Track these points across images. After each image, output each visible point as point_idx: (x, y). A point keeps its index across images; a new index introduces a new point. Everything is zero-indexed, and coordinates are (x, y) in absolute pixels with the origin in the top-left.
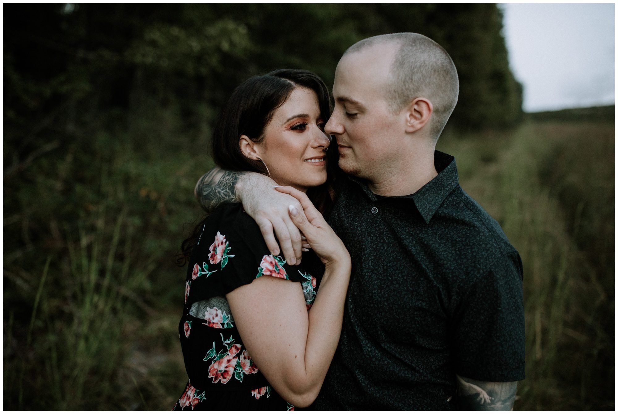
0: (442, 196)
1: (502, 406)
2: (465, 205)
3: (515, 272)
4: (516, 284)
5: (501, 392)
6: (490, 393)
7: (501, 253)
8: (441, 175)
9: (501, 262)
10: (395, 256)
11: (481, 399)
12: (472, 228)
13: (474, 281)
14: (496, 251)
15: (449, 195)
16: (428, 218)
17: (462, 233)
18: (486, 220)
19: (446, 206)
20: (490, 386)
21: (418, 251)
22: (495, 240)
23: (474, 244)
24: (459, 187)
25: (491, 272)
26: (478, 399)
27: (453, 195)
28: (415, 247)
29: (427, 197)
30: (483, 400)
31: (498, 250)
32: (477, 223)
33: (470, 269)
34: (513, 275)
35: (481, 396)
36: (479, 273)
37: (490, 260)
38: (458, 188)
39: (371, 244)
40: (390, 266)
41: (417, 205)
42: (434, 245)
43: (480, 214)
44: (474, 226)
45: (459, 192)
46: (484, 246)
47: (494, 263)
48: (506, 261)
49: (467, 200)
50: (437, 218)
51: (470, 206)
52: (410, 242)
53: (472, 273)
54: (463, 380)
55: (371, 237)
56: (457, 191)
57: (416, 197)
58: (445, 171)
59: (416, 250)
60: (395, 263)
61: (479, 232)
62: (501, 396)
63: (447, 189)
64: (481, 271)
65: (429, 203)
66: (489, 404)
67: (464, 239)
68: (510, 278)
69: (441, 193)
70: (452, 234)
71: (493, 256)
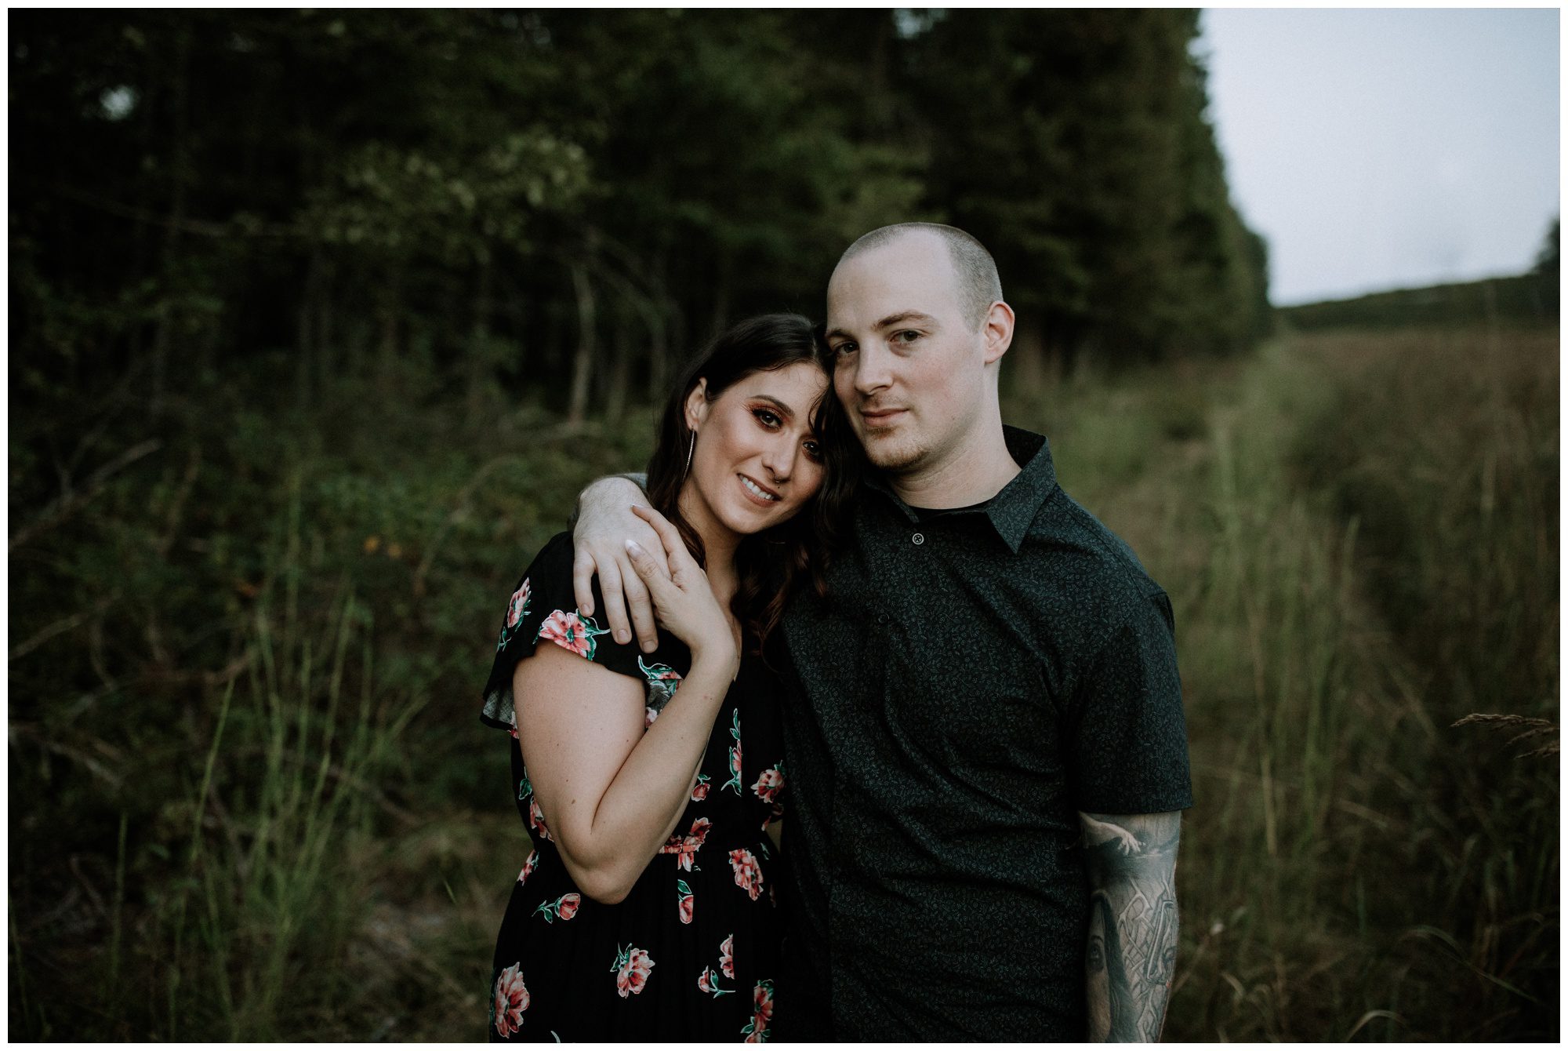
0: (1032, 506)
1: (1161, 855)
2: (1074, 519)
3: (1165, 628)
4: (1168, 648)
5: (1157, 834)
6: (1139, 836)
7: (1140, 596)
8: (1028, 469)
9: (1141, 610)
10: (961, 615)
11: (1125, 846)
12: (1089, 557)
13: (1100, 646)
14: (1132, 593)
15: (1043, 504)
16: (1015, 545)
17: (1073, 566)
18: (1110, 541)
19: (1040, 522)
20: (1140, 823)
21: (1001, 603)
22: (1130, 575)
23: (1095, 583)
24: (1059, 489)
25: (1126, 628)
26: (1119, 848)
27: (1050, 504)
28: (995, 597)
29: (1008, 508)
30: (1128, 849)
31: (1135, 591)
32: (1096, 549)
33: (1091, 627)
34: (1161, 631)
35: (1124, 842)
36: (1107, 632)
37: (1124, 608)
38: (1057, 491)
39: (918, 598)
40: (955, 633)
41: (994, 522)
42: (1028, 590)
43: (1100, 532)
44: (1092, 553)
45: (1060, 497)
46: (1112, 585)
47: (1131, 614)
48: (1150, 609)
49: (1075, 509)
50: (1030, 543)
51: (1081, 519)
52: (987, 588)
53: (1095, 633)
54: (1092, 817)
55: (917, 586)
56: (1055, 496)
57: (992, 510)
58: (1034, 461)
59: (997, 600)
60: (964, 627)
61: (1101, 563)
62: (1156, 839)
63: (1040, 493)
64: (1110, 629)
65: (1014, 519)
66: (1138, 854)
67: (1078, 577)
68: (1158, 637)
69: (1030, 500)
70: (1057, 568)
71: (1129, 602)
